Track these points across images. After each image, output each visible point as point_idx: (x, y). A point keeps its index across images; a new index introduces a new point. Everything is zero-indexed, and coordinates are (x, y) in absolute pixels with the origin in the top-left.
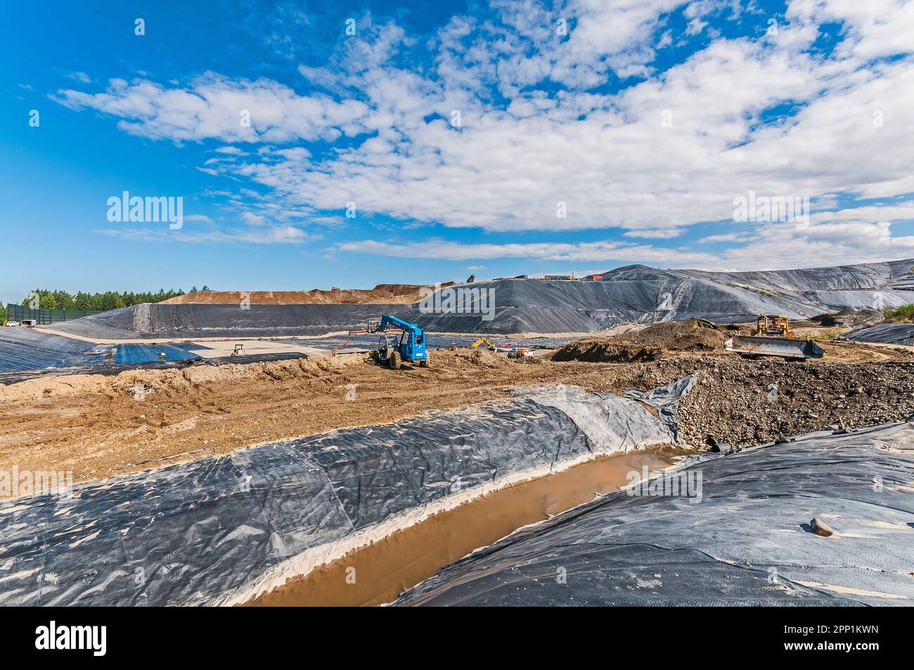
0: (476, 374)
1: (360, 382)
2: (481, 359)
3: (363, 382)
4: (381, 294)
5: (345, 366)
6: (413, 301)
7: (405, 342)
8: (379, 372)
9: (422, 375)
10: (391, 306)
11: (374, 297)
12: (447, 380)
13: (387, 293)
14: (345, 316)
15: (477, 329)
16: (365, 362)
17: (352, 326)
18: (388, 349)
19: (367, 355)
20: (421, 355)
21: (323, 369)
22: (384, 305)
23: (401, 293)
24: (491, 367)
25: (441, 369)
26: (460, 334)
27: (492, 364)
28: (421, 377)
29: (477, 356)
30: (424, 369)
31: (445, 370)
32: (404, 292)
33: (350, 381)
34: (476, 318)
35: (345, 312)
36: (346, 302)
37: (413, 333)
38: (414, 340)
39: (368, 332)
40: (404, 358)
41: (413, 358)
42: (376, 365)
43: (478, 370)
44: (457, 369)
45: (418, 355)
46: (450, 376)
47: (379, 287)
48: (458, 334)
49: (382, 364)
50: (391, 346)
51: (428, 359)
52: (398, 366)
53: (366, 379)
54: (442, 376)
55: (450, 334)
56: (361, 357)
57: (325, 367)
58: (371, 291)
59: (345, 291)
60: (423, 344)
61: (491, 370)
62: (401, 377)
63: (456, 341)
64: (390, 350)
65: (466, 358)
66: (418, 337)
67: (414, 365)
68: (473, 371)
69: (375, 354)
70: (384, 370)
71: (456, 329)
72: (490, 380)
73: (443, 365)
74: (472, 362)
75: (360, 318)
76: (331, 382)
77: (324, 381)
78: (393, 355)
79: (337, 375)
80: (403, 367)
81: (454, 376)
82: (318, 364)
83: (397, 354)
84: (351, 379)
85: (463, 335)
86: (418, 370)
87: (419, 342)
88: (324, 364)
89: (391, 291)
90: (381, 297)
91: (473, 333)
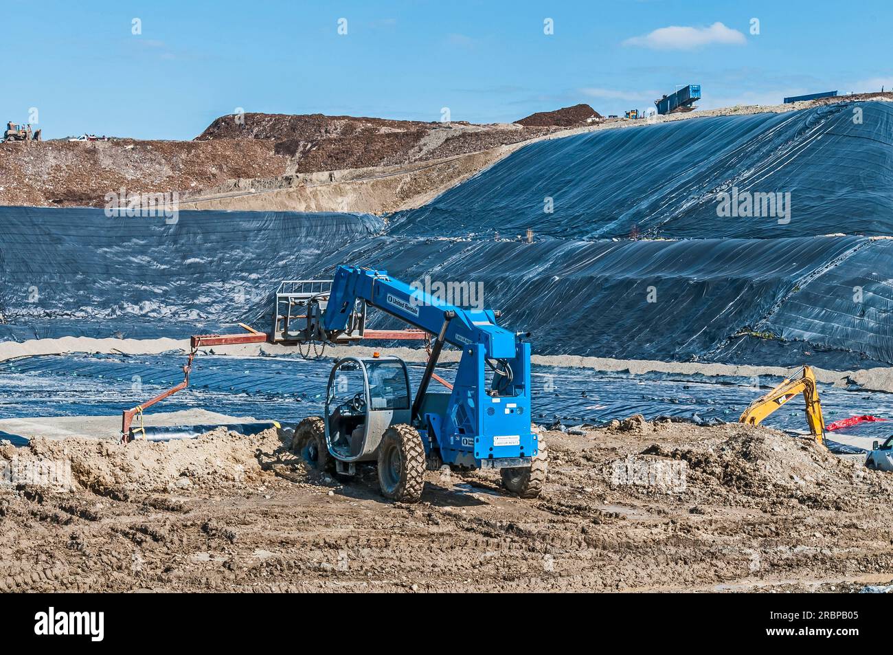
0: (750, 528)
1: (272, 543)
2: (767, 469)
3: (284, 543)
4: (235, 158)
5: (185, 482)
6: (390, 196)
7: (443, 384)
8: (334, 507)
9: (521, 526)
10: (290, 221)
11: (201, 176)
12: (628, 547)
13: (265, 155)
14: (71, 265)
15: (709, 340)
16: (266, 467)
17: (102, 314)
18: (372, 415)
19: (271, 442)
20: (514, 440)
21: (97, 488)
22: (253, 215)
23: (336, 160)
24: (813, 502)
25: (596, 505)
26: (622, 364)
27: (813, 490)
28: (520, 533)
29: (746, 455)
30: (522, 504)
31: (612, 509)
32: (349, 152)
33: (230, 538)
34: (701, 286)
35: (69, 245)
36: (71, 196)
37: (482, 350)
38: (485, 378)
39: (270, 339)
40: (435, 456)
41: (481, 452)
42: (311, 479)
43: (755, 514)
44: (662, 506)
45: (500, 441)
46: (640, 534)
47: (222, 128)
48: (612, 364)
49: (345, 480)
50: (380, 401)
51: (540, 464)
52: (414, 485)
53: (294, 535)
54: (606, 532)
55: (576, 361)
56: (245, 446)
57: (109, 480)
58: (188, 146)
59: (65, 145)
60: (524, 398)
61: (813, 516)
62: (434, 529)
63: (606, 397)
64: (379, 420)
65: (697, 463)
66: (502, 363)
67: (476, 486)
68: (735, 514)
69: (307, 435)
70: (355, 503)
71: (605, 339)
72: (811, 552)
73: (600, 489)
74: (727, 479)
75: (143, 274)
76: (156, 538)
77: (126, 534)
78: (392, 441)
79: (172, 517)
80: (433, 494)
81: (660, 533)
82: (78, 471)
83: (412, 438)
84: (235, 530)
85: (638, 366)
86: (497, 508)
87: (504, 387)
88: (102, 469)
89: (287, 148)
90: (237, 173)
91: (687, 358)
